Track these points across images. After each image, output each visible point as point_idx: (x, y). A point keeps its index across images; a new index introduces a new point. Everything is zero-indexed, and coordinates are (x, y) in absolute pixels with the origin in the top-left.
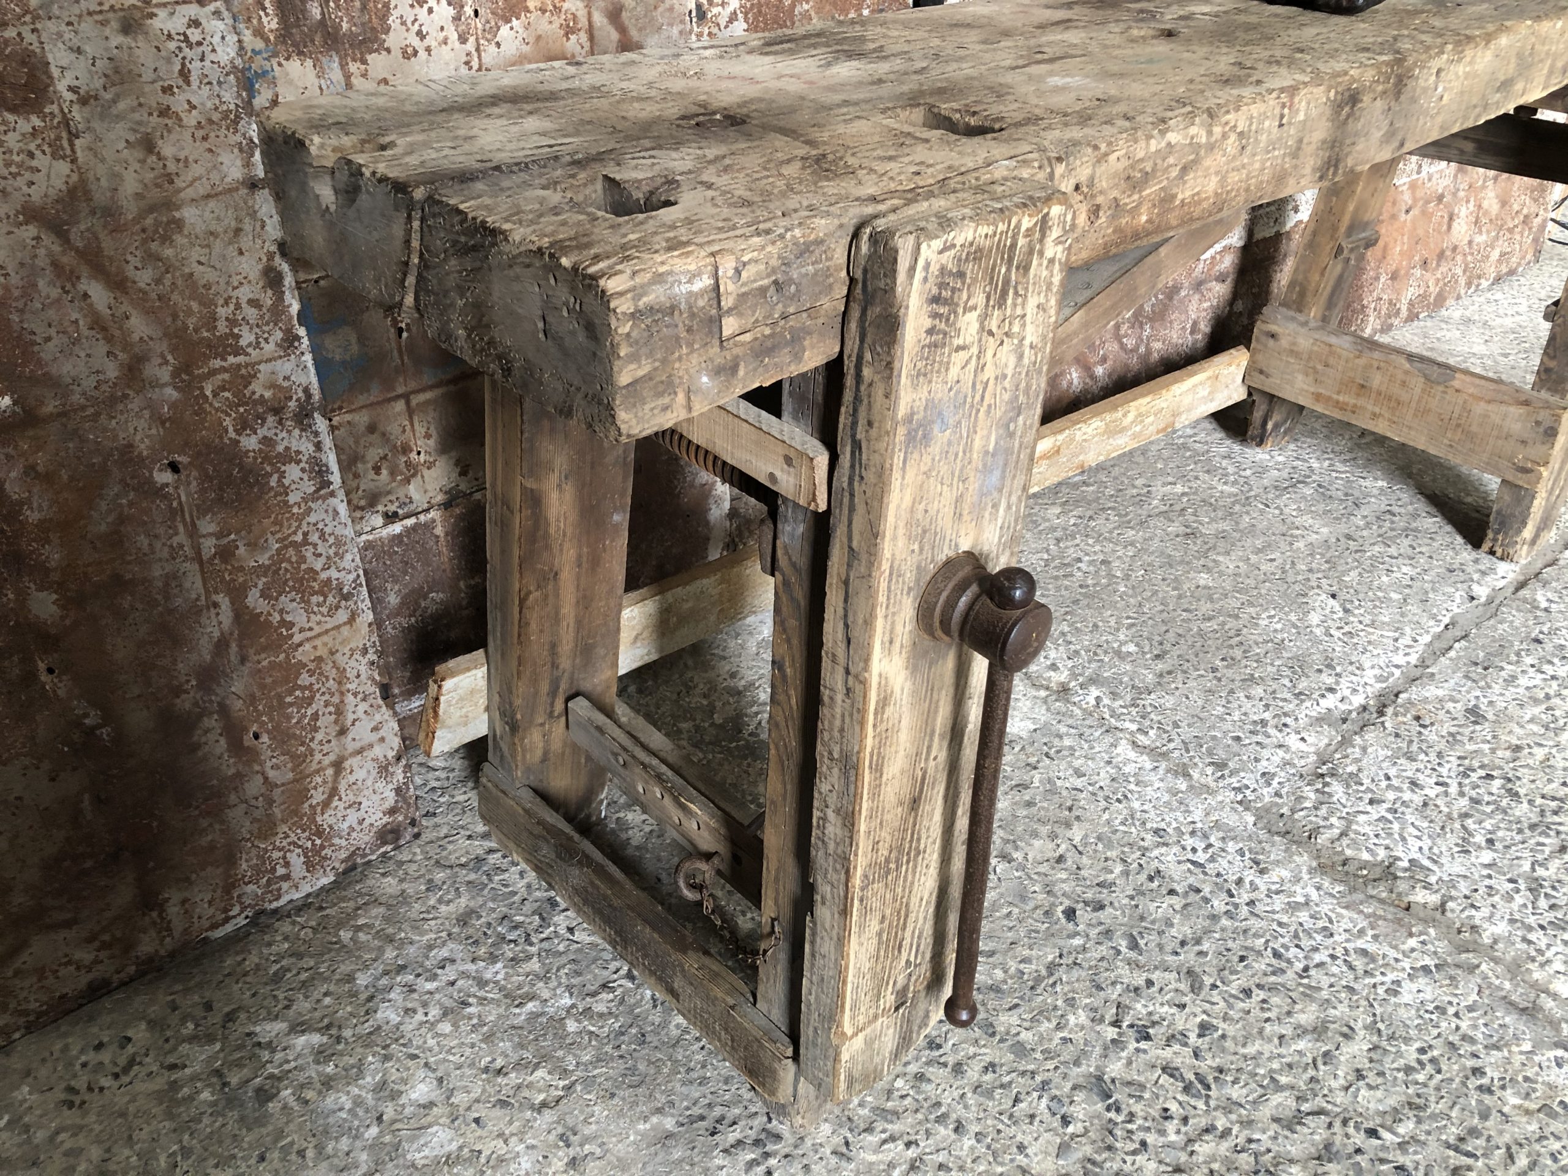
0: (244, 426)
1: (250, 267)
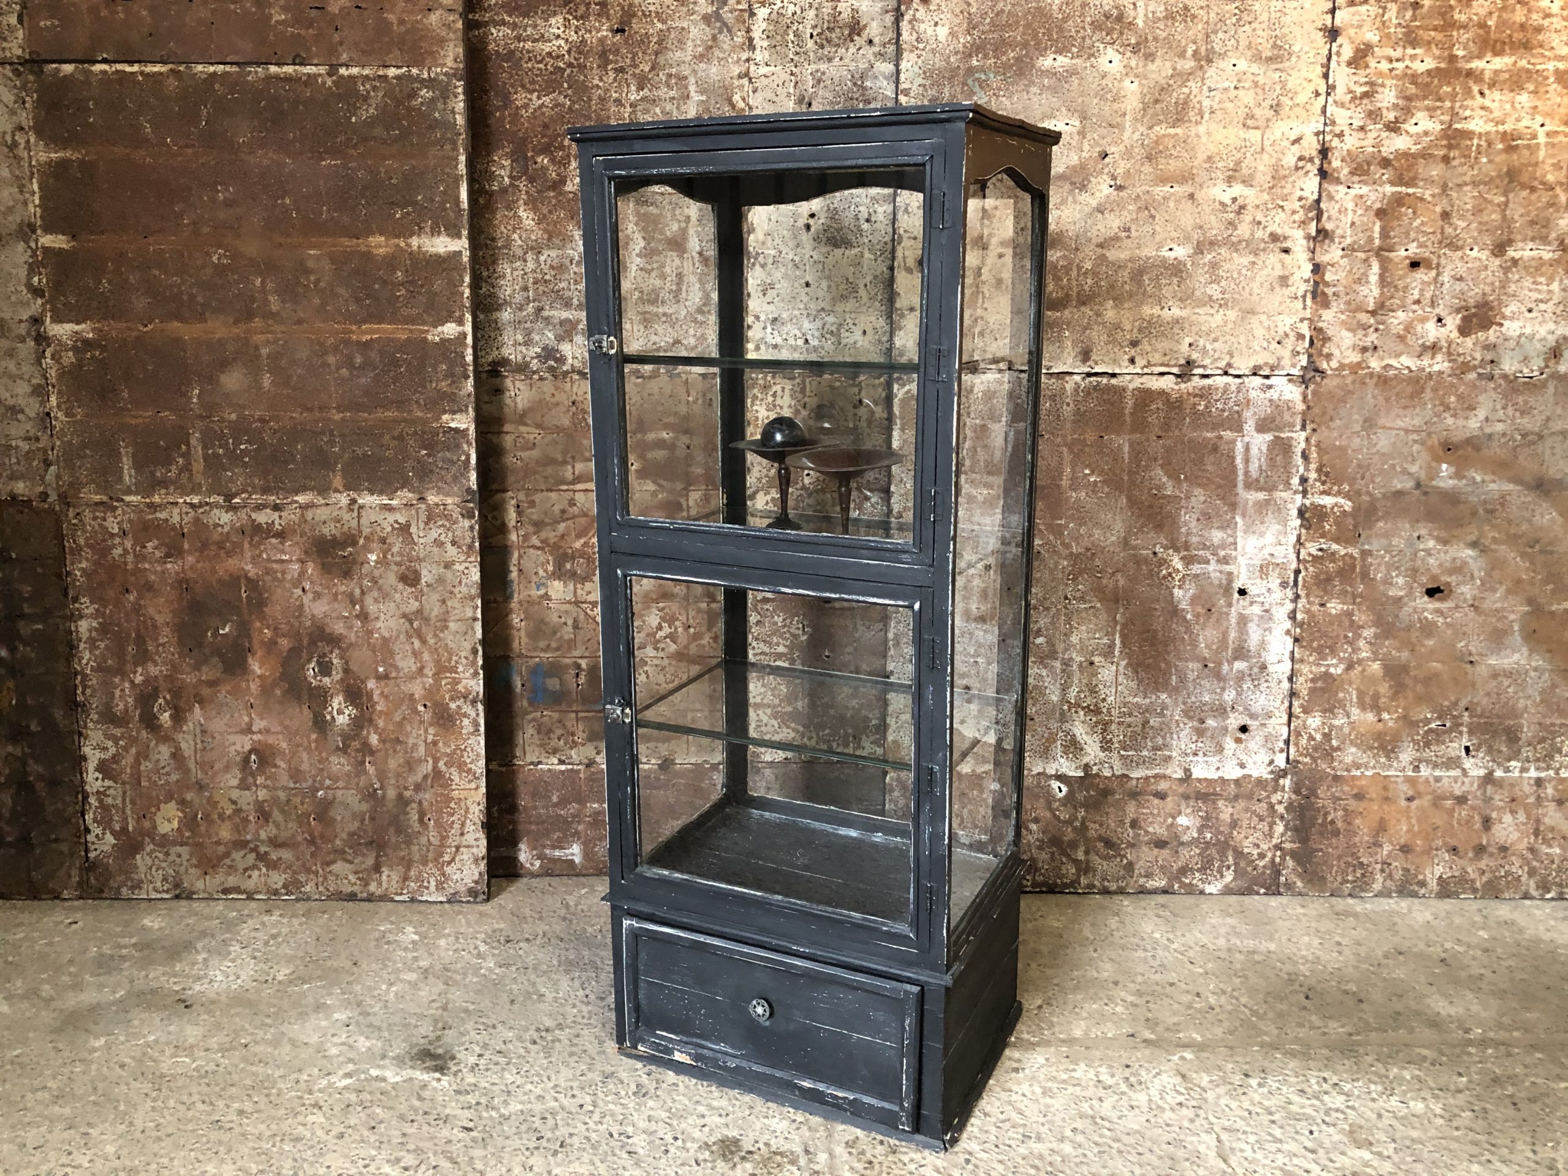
0: (452, 699)
1: (468, 646)
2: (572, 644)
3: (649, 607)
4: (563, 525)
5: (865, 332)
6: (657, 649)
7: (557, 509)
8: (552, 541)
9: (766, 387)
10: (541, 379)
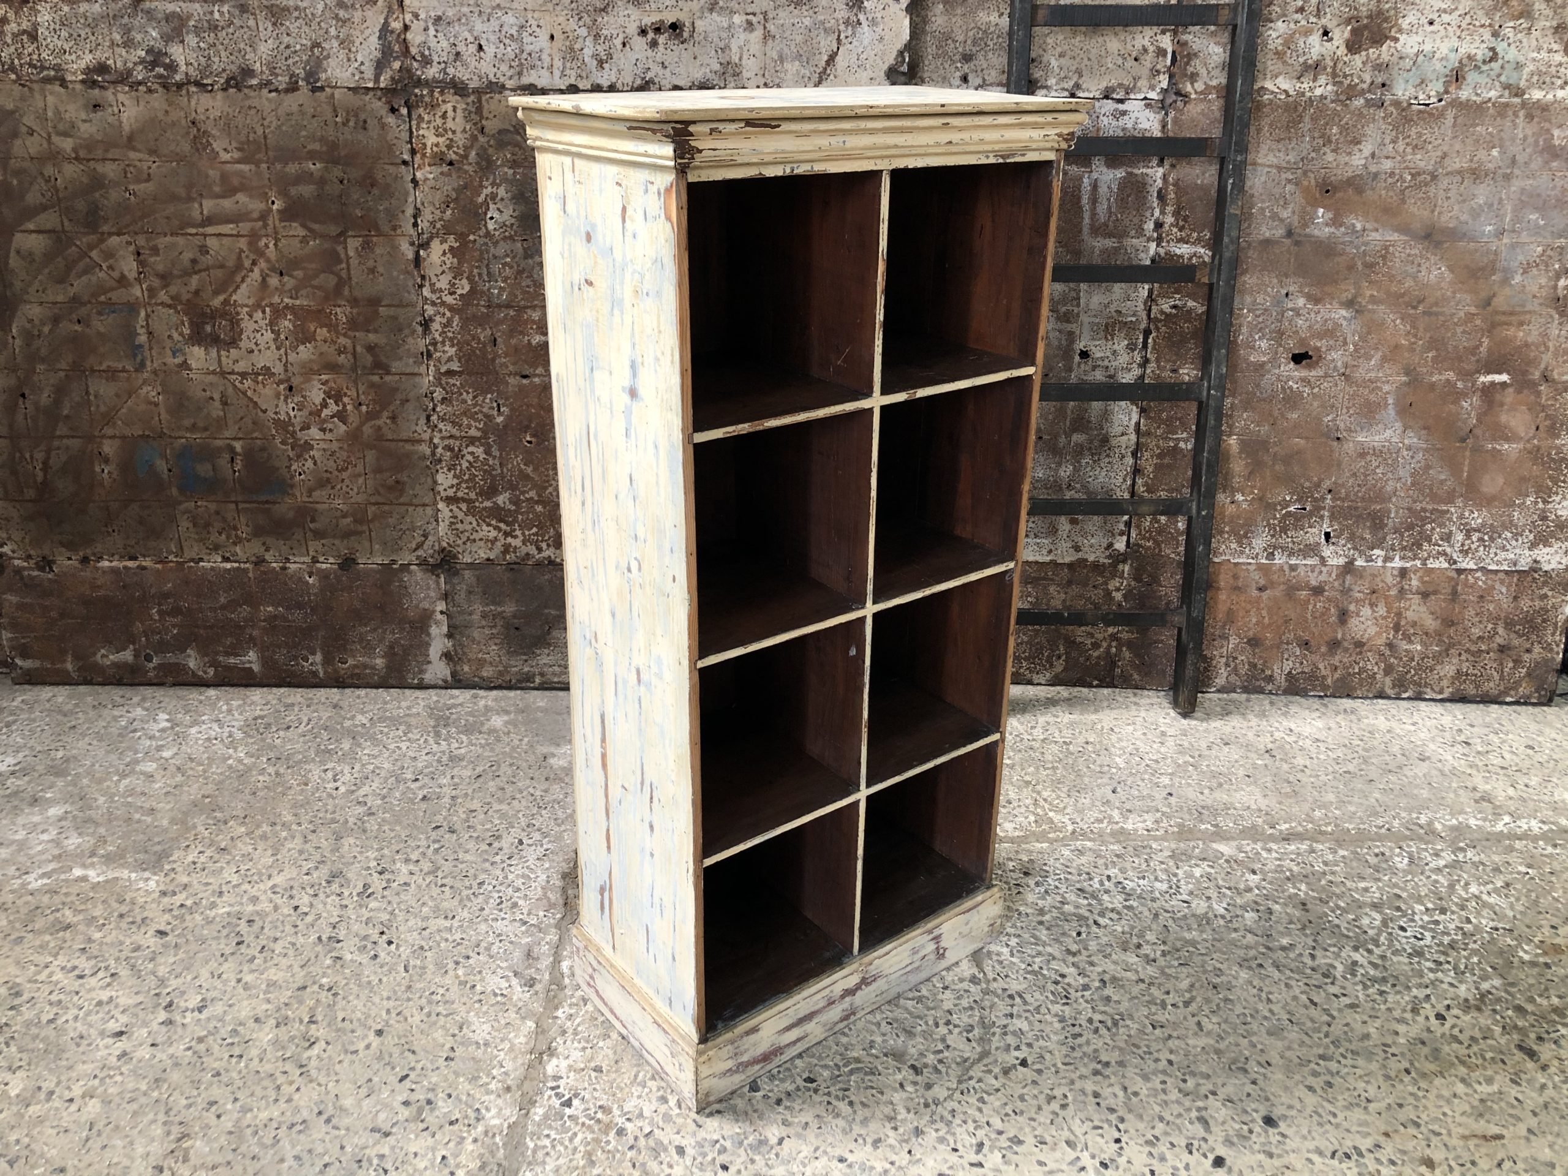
2: (221, 423)
3: (309, 380)
4: (196, 277)
5: (552, 37)
6: (323, 430)
7: (187, 256)
8: (185, 297)
9: (433, 106)
10: (150, 91)
